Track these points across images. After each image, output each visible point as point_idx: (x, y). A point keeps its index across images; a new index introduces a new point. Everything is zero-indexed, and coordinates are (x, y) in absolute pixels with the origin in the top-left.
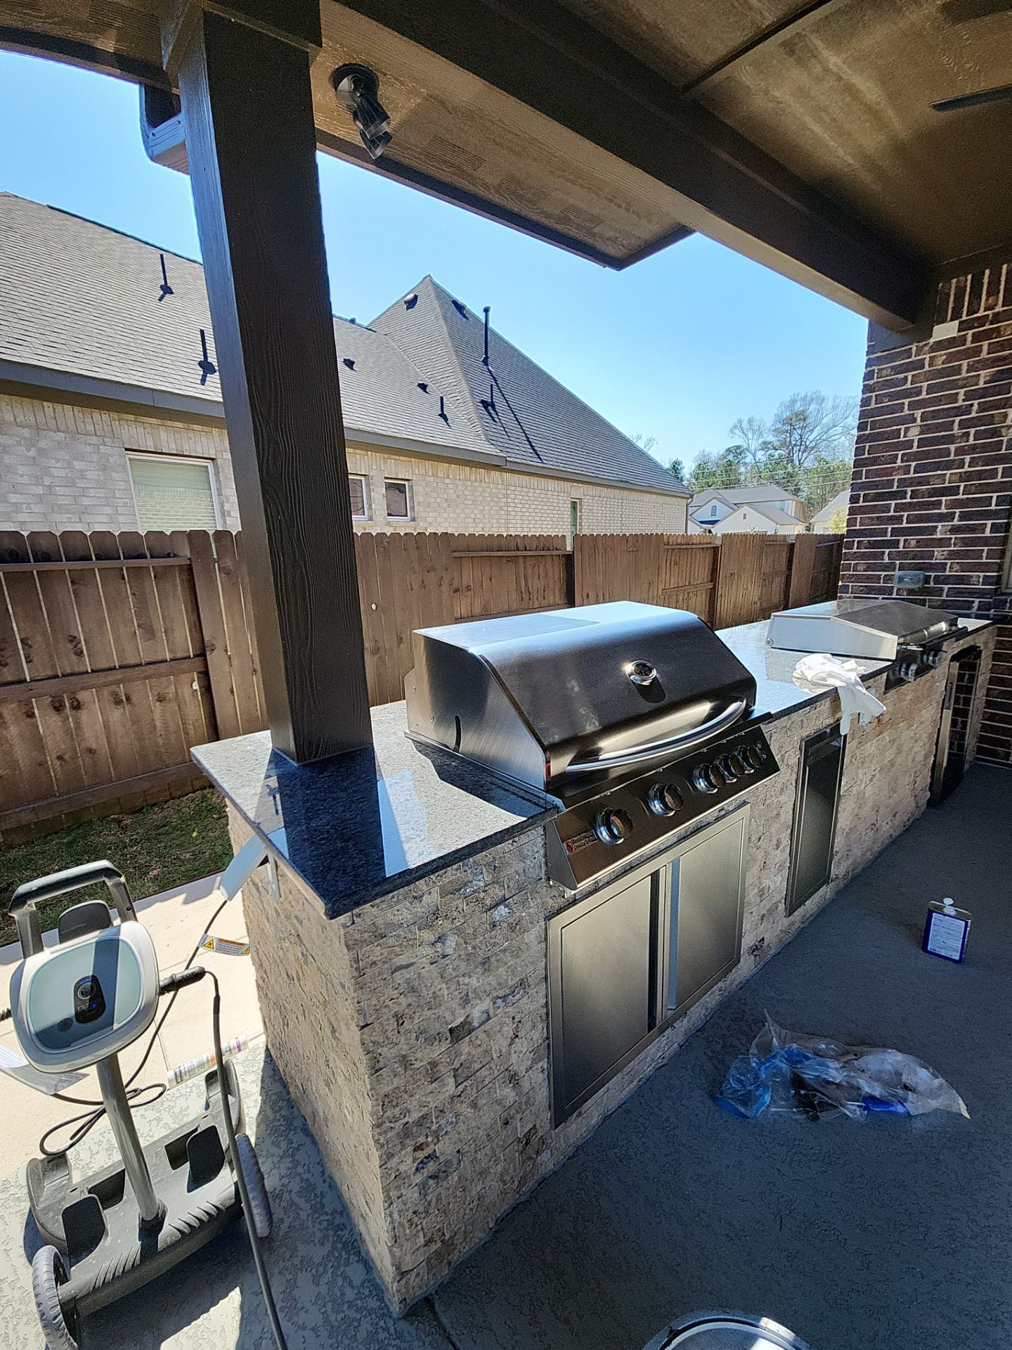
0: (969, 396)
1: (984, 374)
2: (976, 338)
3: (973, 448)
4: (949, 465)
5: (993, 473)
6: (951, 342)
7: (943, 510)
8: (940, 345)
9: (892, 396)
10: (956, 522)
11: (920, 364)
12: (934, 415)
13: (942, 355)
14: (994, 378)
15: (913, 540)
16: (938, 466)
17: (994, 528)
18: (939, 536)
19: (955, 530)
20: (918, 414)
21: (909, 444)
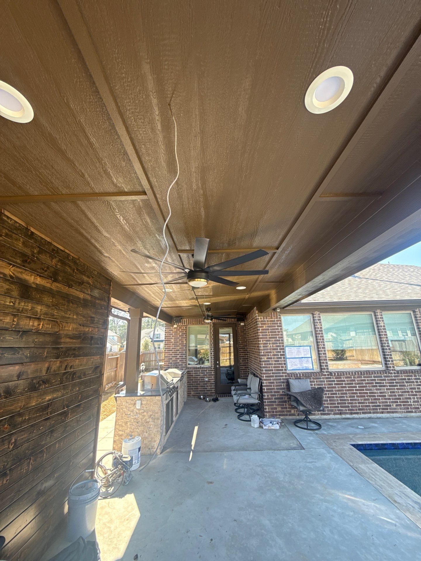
0: (179, 336)
1: (181, 333)
2: (179, 328)
3: (181, 344)
4: (178, 346)
5: (183, 348)
6: (176, 328)
7: (178, 353)
8: (175, 328)
9: (169, 334)
10: (180, 355)
11: (172, 330)
12: (175, 338)
13: (175, 329)
14: (182, 334)
15: (175, 358)
16: (177, 346)
17: (185, 356)
18: (178, 357)
19: (180, 357)
20: (173, 337)
21: (172, 342)
